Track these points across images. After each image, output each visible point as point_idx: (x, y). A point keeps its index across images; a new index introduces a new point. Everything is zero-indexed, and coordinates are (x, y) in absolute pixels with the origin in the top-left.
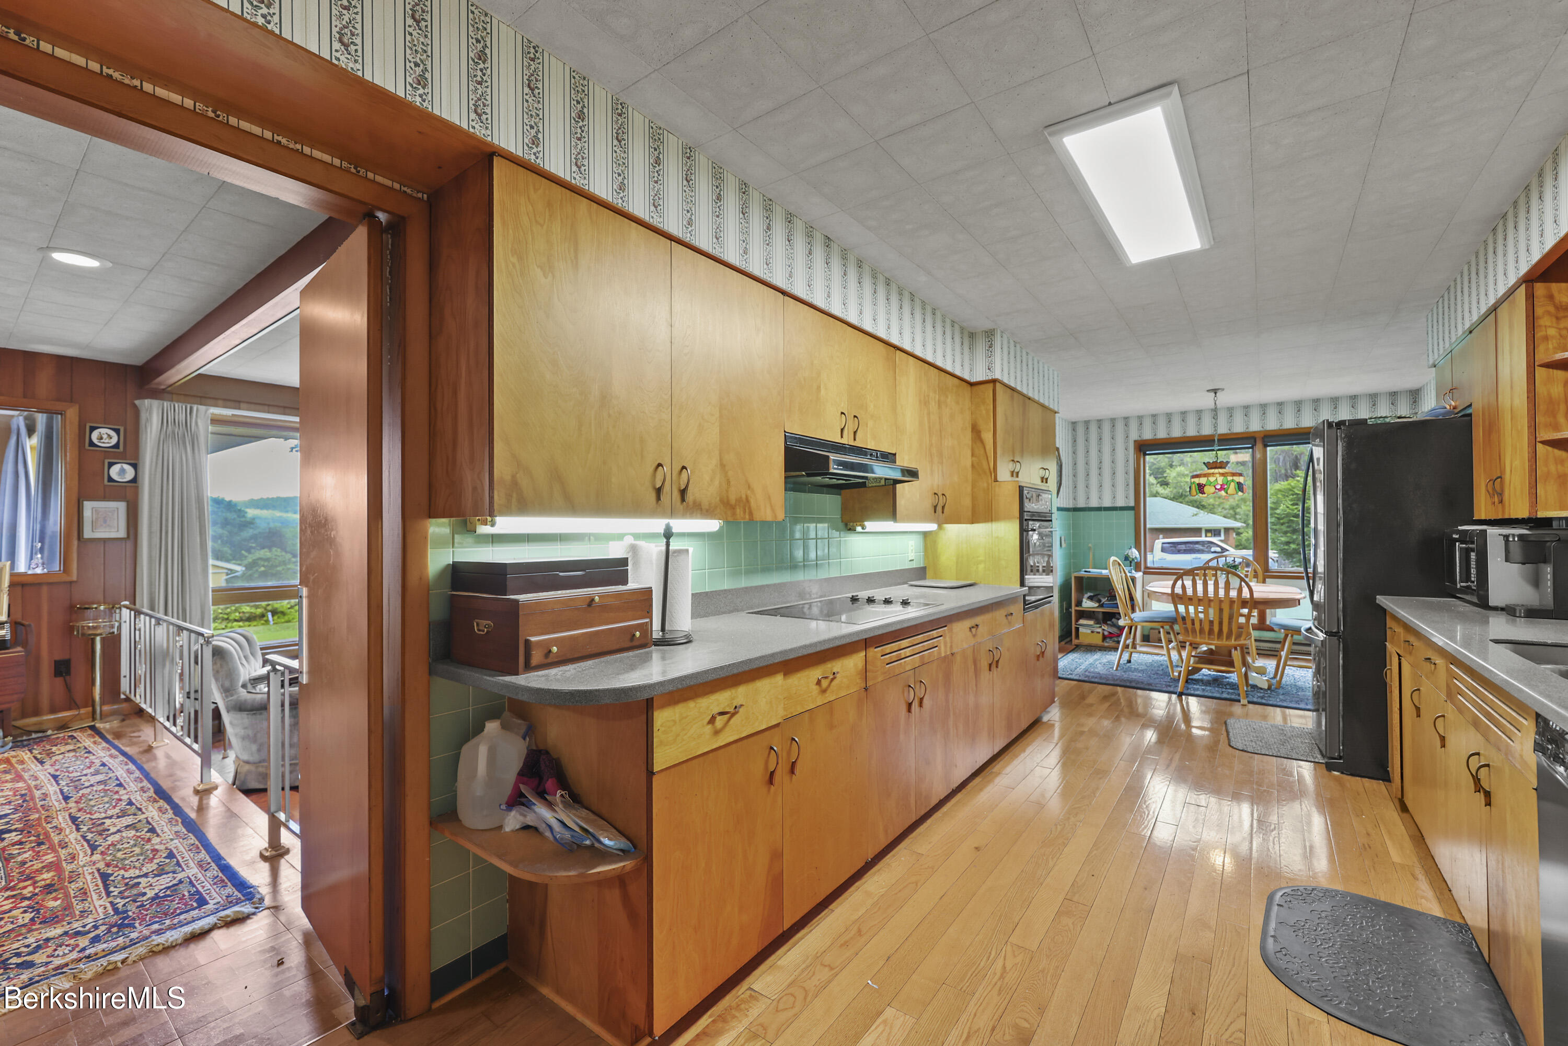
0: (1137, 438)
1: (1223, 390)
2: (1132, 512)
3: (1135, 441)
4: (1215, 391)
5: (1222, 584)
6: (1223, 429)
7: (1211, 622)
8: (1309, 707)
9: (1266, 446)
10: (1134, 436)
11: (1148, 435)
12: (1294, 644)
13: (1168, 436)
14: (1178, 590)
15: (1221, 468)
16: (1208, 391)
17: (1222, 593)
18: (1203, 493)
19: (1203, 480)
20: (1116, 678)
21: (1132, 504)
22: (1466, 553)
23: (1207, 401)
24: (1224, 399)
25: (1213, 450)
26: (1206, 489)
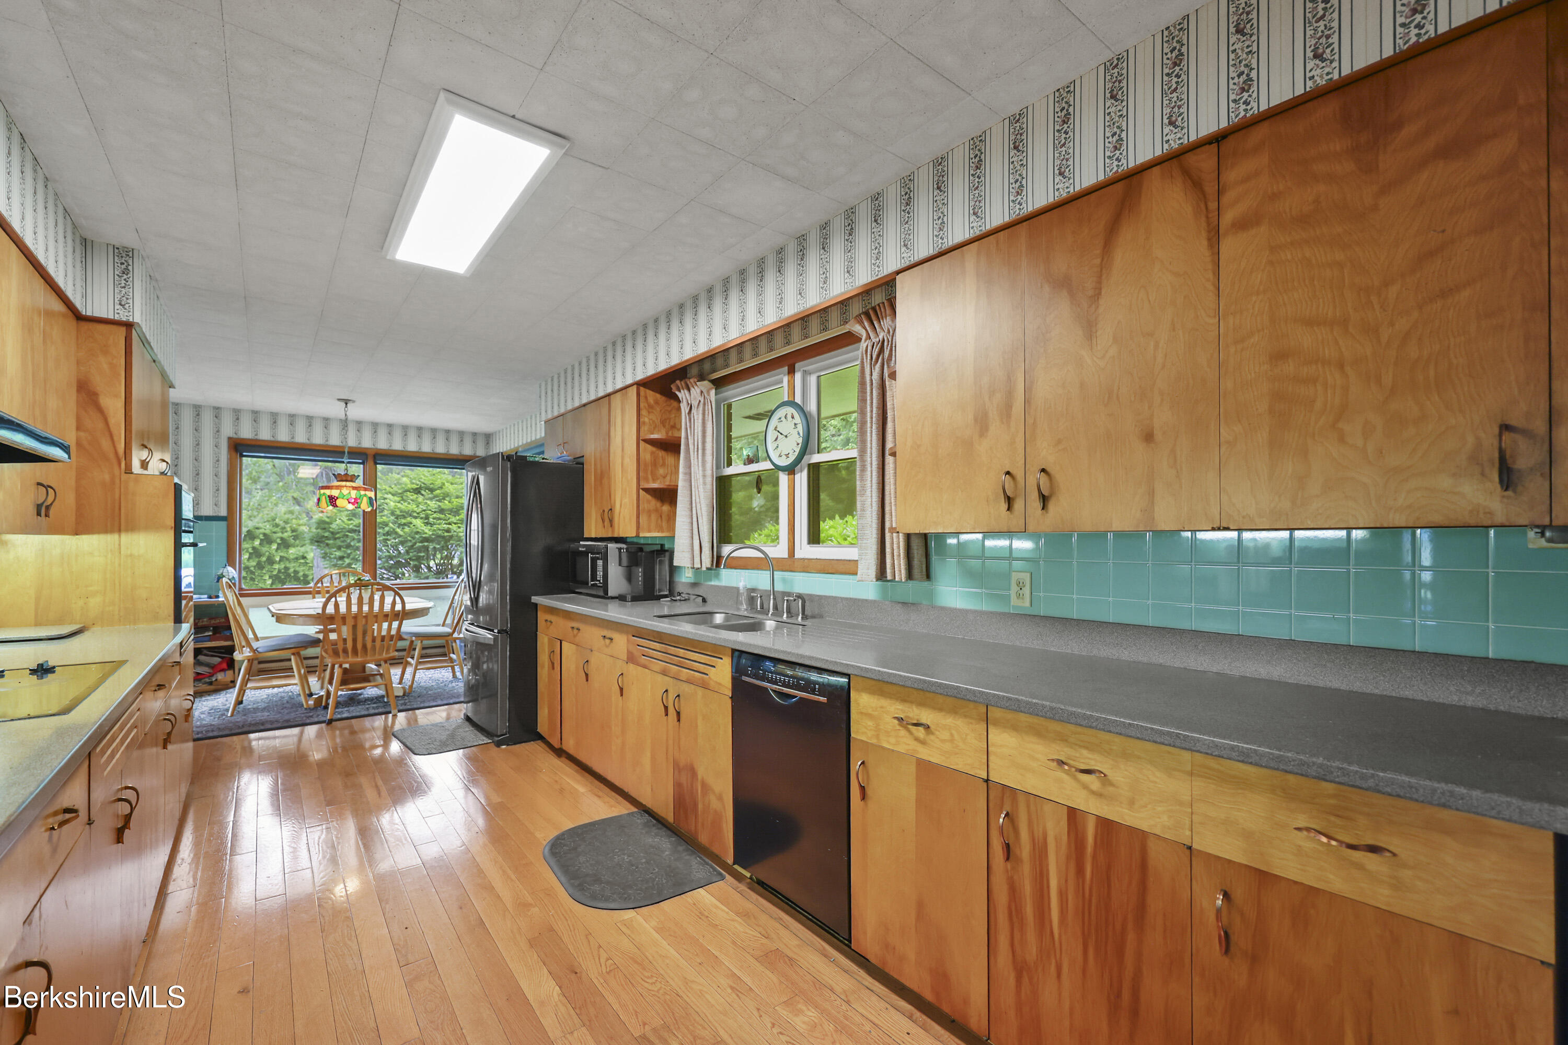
0: (232, 435)
1: (354, 402)
2: (223, 524)
3: (230, 439)
4: (346, 402)
5: (354, 600)
6: (352, 442)
7: (345, 640)
8: (462, 699)
9: (376, 464)
10: (228, 430)
11: (246, 433)
12: (424, 648)
13: (272, 439)
14: (330, 609)
15: (351, 481)
16: (339, 400)
17: (354, 609)
18: (335, 506)
19: (335, 493)
20: (241, 724)
21: (223, 512)
22: (594, 561)
23: (335, 410)
24: (354, 412)
25: (343, 462)
26: (338, 502)
